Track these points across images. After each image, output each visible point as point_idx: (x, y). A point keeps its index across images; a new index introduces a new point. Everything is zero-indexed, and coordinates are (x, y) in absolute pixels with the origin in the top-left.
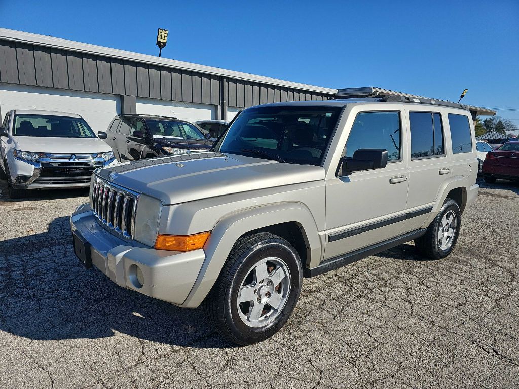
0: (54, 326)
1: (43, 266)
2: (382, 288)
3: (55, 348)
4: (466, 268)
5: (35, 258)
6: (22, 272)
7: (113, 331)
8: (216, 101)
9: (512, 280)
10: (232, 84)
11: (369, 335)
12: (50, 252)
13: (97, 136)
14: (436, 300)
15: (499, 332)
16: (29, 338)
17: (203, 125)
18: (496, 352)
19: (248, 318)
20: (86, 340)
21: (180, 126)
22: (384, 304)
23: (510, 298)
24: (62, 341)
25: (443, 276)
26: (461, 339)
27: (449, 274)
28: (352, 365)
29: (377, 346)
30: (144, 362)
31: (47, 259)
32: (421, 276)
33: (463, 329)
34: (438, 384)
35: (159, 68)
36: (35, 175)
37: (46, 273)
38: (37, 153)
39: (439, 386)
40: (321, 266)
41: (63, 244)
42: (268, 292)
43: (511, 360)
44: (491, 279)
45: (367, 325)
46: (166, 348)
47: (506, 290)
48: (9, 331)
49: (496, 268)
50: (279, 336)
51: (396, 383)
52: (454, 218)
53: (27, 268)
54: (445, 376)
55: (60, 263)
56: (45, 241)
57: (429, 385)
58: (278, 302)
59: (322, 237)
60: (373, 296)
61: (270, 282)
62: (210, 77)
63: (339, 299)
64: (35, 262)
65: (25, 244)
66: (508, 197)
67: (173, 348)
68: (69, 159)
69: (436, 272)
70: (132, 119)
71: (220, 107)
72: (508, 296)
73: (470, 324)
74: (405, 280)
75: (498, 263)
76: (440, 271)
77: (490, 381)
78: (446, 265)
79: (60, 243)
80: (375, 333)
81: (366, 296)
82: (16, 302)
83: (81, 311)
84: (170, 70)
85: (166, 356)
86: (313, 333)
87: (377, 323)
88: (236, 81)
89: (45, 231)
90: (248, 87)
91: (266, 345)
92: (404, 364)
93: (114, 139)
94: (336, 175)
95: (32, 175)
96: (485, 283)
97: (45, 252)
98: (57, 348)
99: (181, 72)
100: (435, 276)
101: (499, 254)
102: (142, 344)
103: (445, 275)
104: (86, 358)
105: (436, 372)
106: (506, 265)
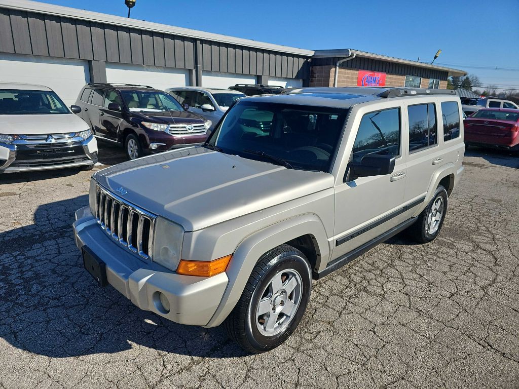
0: (69, 340)
1: (39, 267)
2: (379, 279)
3: (76, 366)
4: (452, 252)
5: (29, 258)
6: (20, 275)
7: (130, 342)
8: (190, 65)
9: (496, 264)
10: (206, 46)
11: (375, 333)
12: (43, 249)
13: (71, 111)
14: (430, 291)
15: (491, 323)
16: (46, 355)
17: (179, 92)
18: (490, 346)
19: (265, 328)
20: (105, 354)
21: (156, 96)
22: (383, 298)
23: (495, 284)
24: (81, 358)
25: (432, 262)
26: (458, 334)
27: (438, 259)
28: (364, 368)
29: (384, 346)
30: (167, 377)
31: (41, 257)
32: (412, 263)
33: (458, 323)
34: (444, 384)
35: (129, 30)
36: (10, 158)
37: (46, 276)
38: (11, 135)
39: (445, 386)
40: (327, 268)
41: (54, 239)
42: (282, 301)
43: (504, 354)
44: (476, 263)
45: (371, 322)
46: (185, 359)
47: (491, 276)
48: (24, 349)
49: (479, 251)
50: (291, 340)
51: (406, 385)
52: (441, 202)
53: (24, 269)
54: (449, 375)
55: (57, 262)
56: (35, 235)
57: (436, 386)
58: (291, 309)
59: (330, 244)
60: (372, 289)
61: (284, 292)
62: (183, 38)
63: (340, 294)
64: (29, 261)
65: (14, 240)
66: (481, 166)
67: (192, 359)
68: (46, 140)
69: (425, 258)
70: (104, 89)
71: (194, 71)
72: (494, 283)
73: (463, 316)
74: (398, 268)
75: (482, 245)
76: (429, 257)
77: (489, 377)
78: (434, 249)
79: (51, 238)
80: (380, 331)
81: (365, 289)
82: (23, 313)
83: (93, 320)
84: (141, 32)
85: (188, 369)
86: (322, 334)
87: (379, 320)
88: (211, 43)
89: (31, 222)
90: (223, 49)
91: (280, 351)
92: (411, 364)
93: (86, 111)
94: (344, 181)
95: (7, 159)
96: (471, 269)
97: (37, 249)
98: (78, 366)
99: (152, 34)
100: (425, 262)
101: (480, 234)
102: (162, 356)
103: (434, 261)
104: (110, 376)
105: (440, 371)
106: (488, 247)
